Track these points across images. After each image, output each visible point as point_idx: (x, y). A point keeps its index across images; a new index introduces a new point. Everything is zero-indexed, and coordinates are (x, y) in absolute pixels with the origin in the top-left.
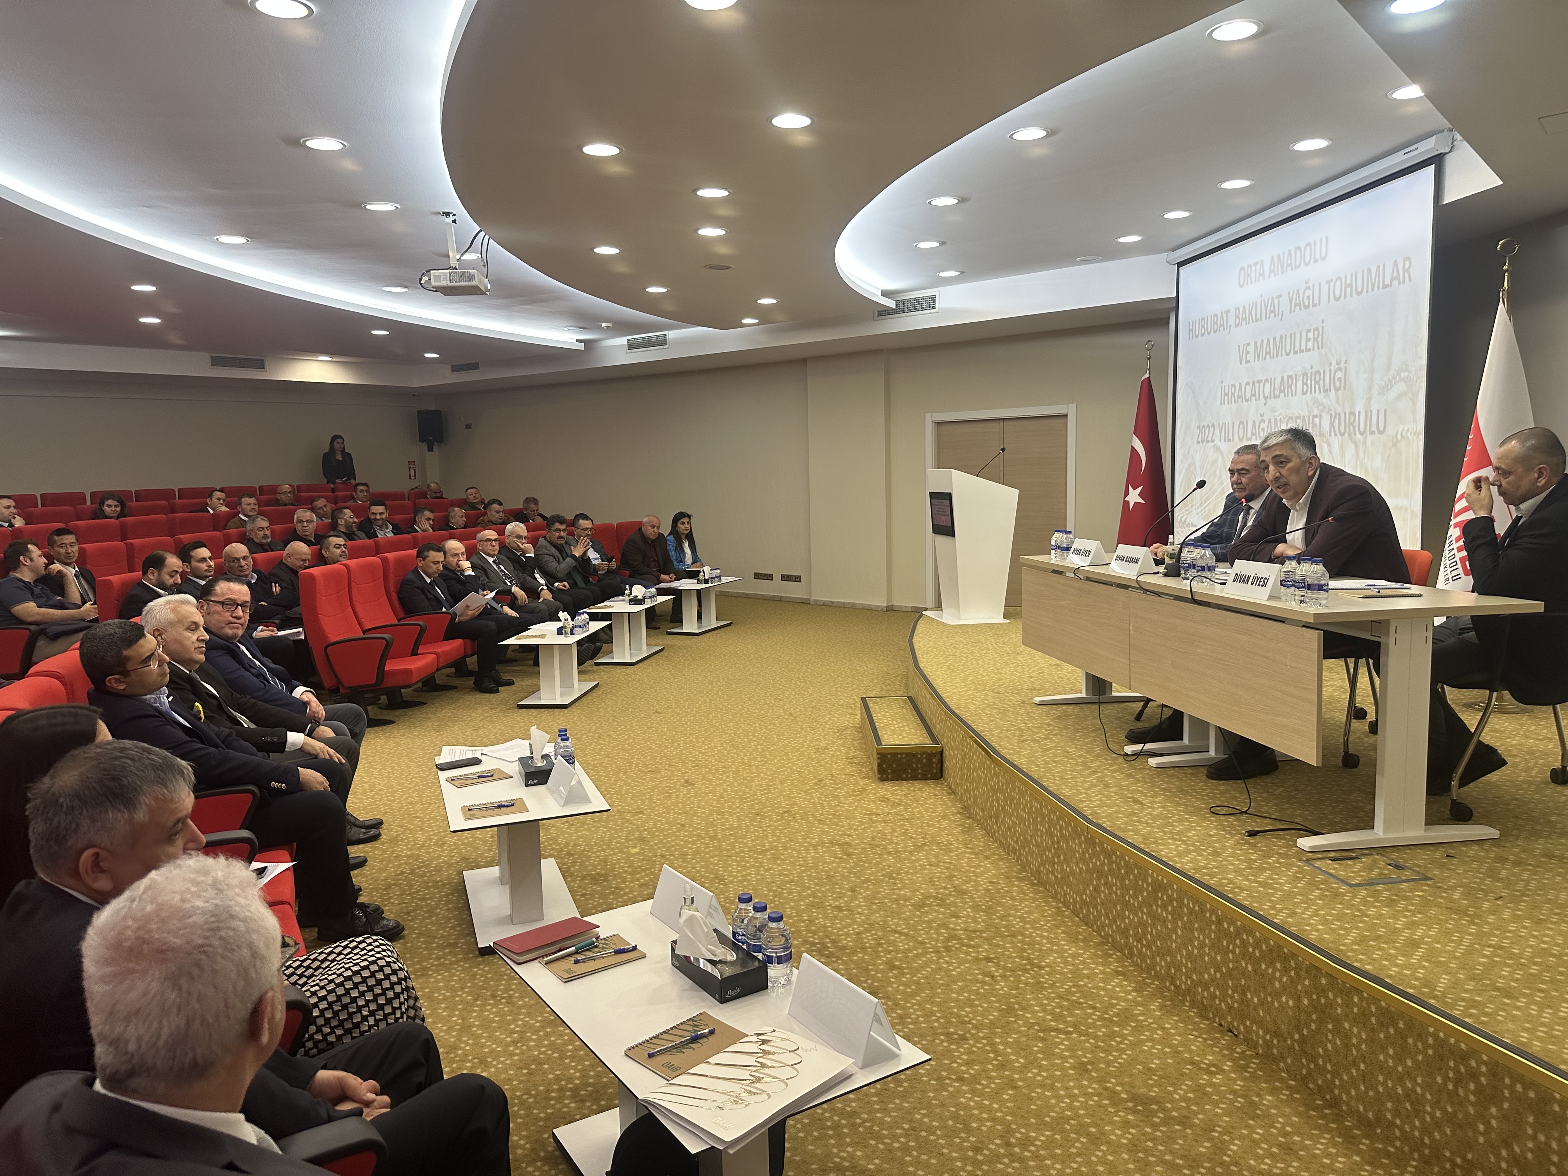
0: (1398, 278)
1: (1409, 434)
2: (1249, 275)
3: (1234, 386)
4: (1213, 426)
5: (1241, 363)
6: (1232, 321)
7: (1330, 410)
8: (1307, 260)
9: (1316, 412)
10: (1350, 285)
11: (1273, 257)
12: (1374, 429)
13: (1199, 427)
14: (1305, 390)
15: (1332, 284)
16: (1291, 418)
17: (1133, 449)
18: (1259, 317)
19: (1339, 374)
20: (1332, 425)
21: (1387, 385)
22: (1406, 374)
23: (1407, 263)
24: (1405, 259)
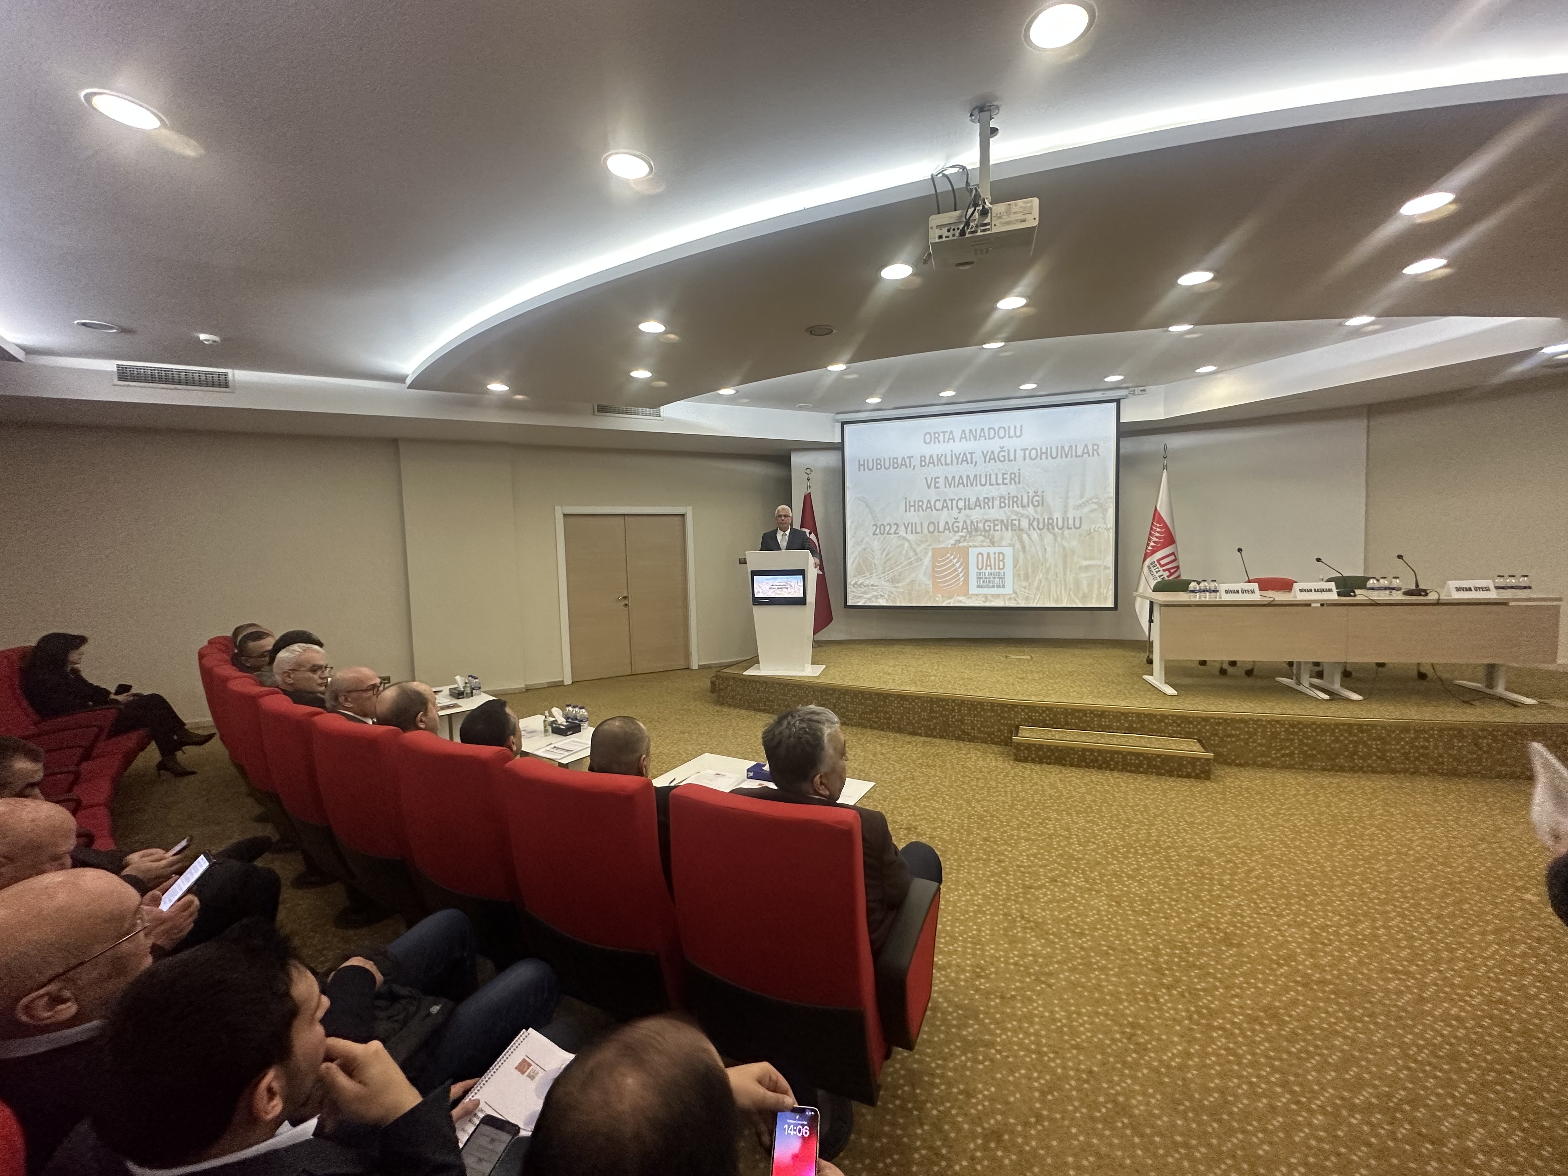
0: (1089, 453)
1: (1100, 529)
2: (936, 438)
3: (921, 501)
4: (895, 524)
5: (929, 487)
6: (915, 463)
7: (1027, 517)
8: (1002, 435)
9: (1014, 517)
10: (1047, 453)
11: (963, 431)
12: (1073, 526)
14: (1002, 505)
15: (1027, 451)
16: (986, 521)
18: (949, 462)
19: (1036, 498)
20: (1030, 524)
21: (1081, 505)
22: (1098, 500)
23: (1096, 447)
24: (1093, 445)
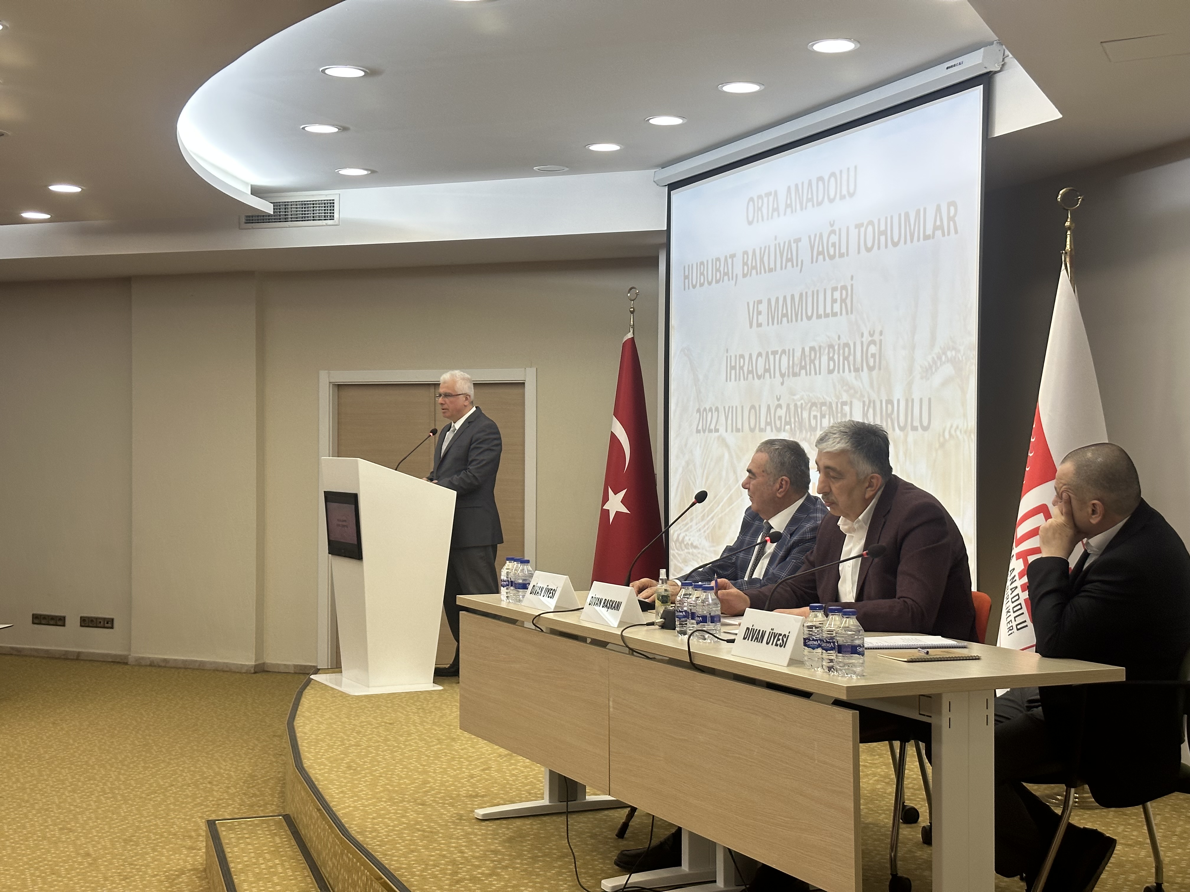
0: (941, 227)
1: (958, 433)
2: (760, 209)
3: (742, 356)
4: (717, 409)
5: (751, 326)
6: (738, 269)
7: (862, 396)
8: (832, 195)
9: (845, 397)
10: (884, 233)
11: (789, 188)
12: (916, 423)
13: (698, 411)
14: (831, 367)
15: (862, 230)
17: (613, 437)
18: (772, 265)
19: (873, 349)
21: (931, 367)
22: (954, 353)
23: (952, 209)
24: (950, 204)
